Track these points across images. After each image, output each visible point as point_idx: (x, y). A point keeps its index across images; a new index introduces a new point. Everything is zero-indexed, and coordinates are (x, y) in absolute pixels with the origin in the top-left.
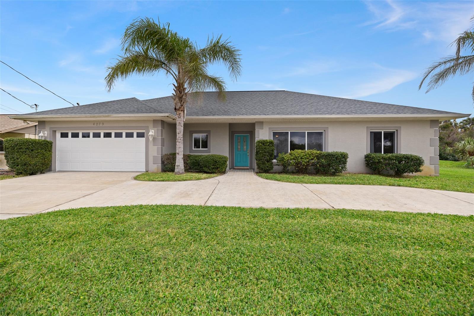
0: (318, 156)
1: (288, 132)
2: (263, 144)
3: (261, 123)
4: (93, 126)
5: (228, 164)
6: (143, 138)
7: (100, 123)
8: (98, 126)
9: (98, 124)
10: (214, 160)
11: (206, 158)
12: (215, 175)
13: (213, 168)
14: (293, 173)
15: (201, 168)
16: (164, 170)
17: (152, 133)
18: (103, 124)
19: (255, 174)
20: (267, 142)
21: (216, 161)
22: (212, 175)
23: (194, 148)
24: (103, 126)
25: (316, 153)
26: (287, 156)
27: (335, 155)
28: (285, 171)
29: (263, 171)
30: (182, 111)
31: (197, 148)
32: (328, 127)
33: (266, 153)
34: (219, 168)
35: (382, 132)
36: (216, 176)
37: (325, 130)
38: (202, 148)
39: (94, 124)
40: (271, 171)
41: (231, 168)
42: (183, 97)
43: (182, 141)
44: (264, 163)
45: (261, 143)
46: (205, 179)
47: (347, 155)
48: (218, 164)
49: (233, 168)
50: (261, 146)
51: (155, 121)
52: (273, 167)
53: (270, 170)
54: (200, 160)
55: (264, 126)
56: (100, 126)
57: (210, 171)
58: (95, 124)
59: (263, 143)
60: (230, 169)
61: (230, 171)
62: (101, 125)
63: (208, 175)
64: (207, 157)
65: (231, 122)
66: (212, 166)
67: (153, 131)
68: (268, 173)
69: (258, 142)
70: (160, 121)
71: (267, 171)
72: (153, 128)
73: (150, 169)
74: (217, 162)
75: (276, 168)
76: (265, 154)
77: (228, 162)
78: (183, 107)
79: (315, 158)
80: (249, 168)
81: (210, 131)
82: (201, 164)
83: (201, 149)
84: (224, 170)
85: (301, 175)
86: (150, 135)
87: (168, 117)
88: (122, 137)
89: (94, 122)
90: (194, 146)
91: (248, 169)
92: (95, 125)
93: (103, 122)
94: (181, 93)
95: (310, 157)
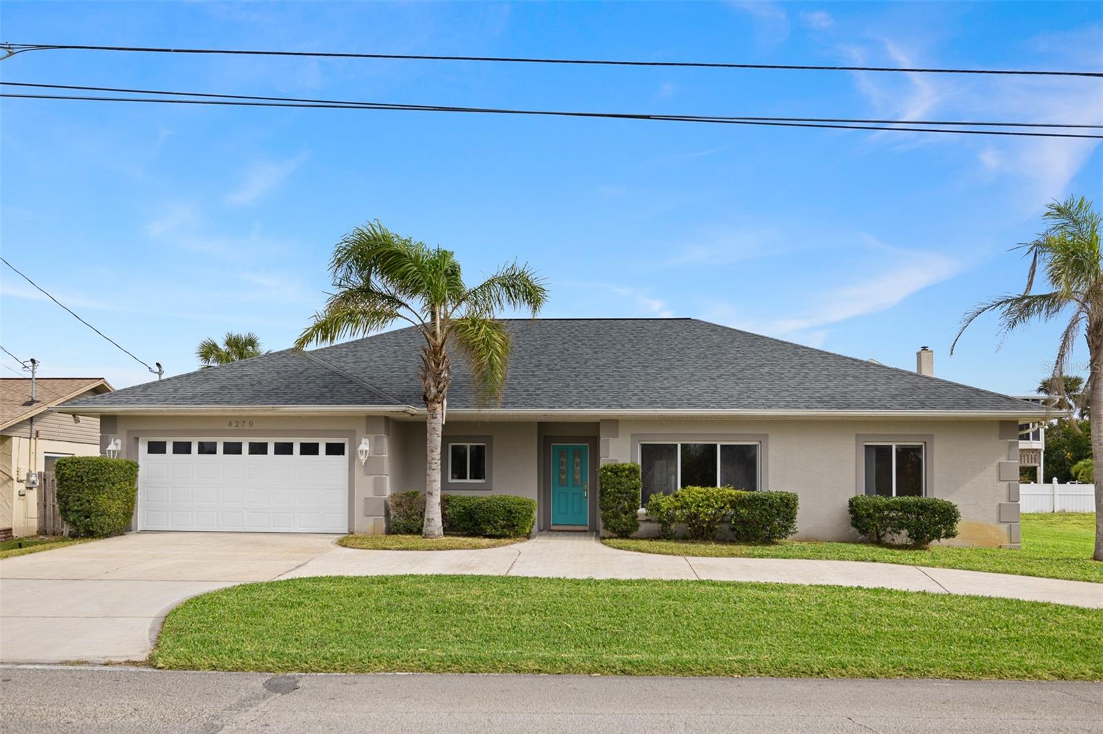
0: (732, 501)
1: (677, 445)
2: (616, 473)
3: (614, 423)
4: (229, 428)
5: (536, 518)
6: (341, 456)
7: (244, 422)
8: (240, 427)
9: (241, 424)
10: (505, 509)
11: (489, 504)
12: (508, 541)
13: (503, 527)
14: (684, 538)
15: (476, 524)
16: (392, 530)
17: (365, 446)
18: (251, 423)
19: (599, 540)
20: (624, 470)
21: (510, 512)
22: (502, 540)
23: (453, 478)
24: (252, 428)
25: (730, 495)
26: (665, 502)
27: (766, 500)
28: (664, 534)
29: (616, 535)
30: (439, 403)
31: (459, 478)
32: (767, 435)
33: (621, 493)
34: (517, 525)
35: (891, 446)
36: (512, 543)
37: (760, 442)
38: (471, 478)
39: (230, 424)
40: (634, 534)
41: (542, 528)
42: (443, 375)
43: (439, 467)
44: (616, 516)
45: (611, 472)
46: (489, 547)
47: (795, 499)
48: (514, 517)
49: (548, 529)
50: (610, 477)
51: (371, 419)
52: (638, 525)
53: (631, 532)
54: (473, 507)
55: (620, 429)
56: (244, 428)
57: (498, 533)
58: (234, 425)
59: (616, 471)
60: (540, 530)
61: (540, 535)
62: (247, 426)
63: (494, 541)
64: (488, 501)
65: (543, 420)
66: (501, 522)
67: (367, 441)
68: (627, 537)
69: (604, 468)
70: (383, 419)
71: (624, 535)
72: (367, 433)
73: (356, 528)
74: (512, 513)
75: (643, 527)
76: (619, 495)
77: (535, 514)
78: (441, 395)
79: (728, 506)
80: (587, 528)
81: (492, 437)
82: (476, 516)
83: (468, 480)
84: (528, 531)
85: (701, 543)
86: (361, 452)
87: (404, 412)
88: (292, 454)
89: (230, 420)
90: (453, 473)
91: (585, 531)
92: (233, 427)
93: (251, 420)
94: (438, 367)
95: (716, 503)
